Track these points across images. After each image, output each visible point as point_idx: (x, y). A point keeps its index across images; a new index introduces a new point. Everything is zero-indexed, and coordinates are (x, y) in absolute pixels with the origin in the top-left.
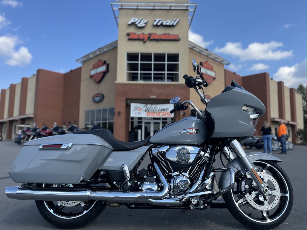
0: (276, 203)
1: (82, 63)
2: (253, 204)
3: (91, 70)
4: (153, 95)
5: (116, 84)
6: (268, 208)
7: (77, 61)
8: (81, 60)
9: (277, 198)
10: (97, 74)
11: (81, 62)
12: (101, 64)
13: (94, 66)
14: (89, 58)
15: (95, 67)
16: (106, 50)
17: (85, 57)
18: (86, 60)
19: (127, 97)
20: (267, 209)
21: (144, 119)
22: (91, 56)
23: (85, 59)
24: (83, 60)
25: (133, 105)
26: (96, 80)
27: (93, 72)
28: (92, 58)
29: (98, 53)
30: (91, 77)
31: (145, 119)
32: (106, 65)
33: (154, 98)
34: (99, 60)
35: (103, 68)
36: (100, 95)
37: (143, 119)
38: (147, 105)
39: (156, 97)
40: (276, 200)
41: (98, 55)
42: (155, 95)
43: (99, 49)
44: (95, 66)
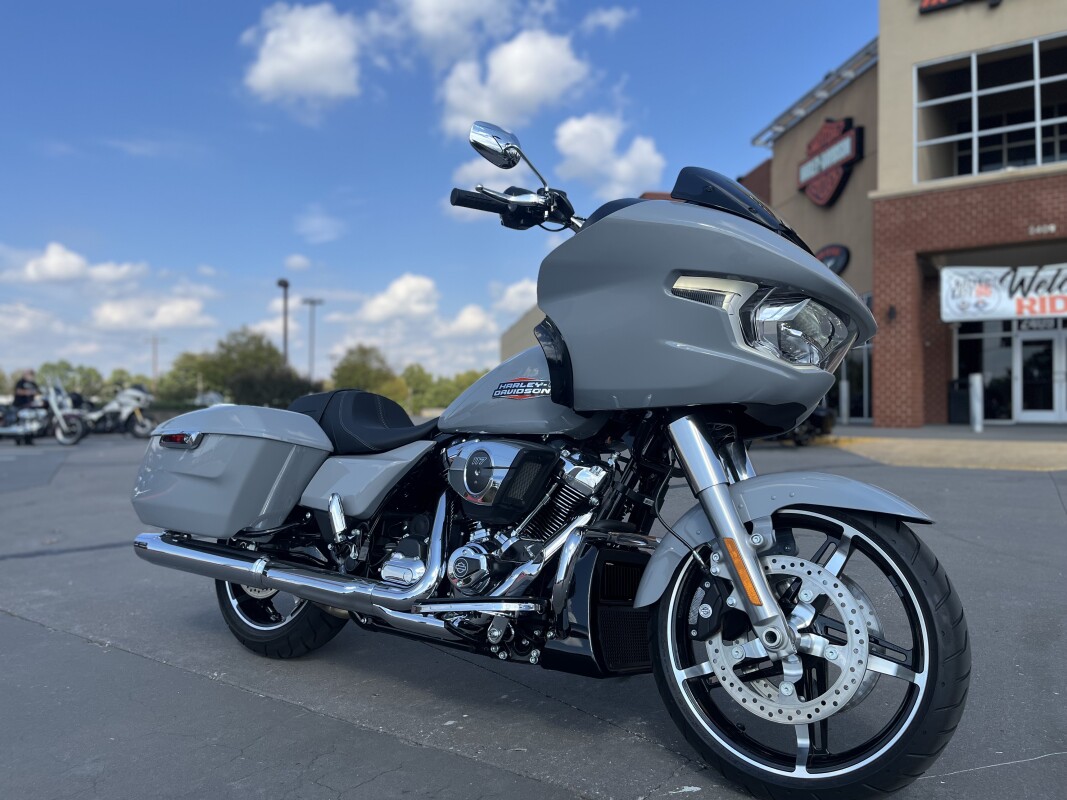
0: (835, 704)
1: (770, 144)
2: (732, 685)
3: (802, 164)
4: (1045, 222)
5: (876, 201)
6: (793, 713)
7: (754, 141)
8: (769, 135)
9: (847, 682)
10: (823, 174)
11: (767, 142)
12: (835, 133)
13: (809, 147)
14: (792, 122)
15: (815, 150)
16: (850, 74)
17: (777, 122)
18: (785, 132)
19: (920, 248)
20: (790, 718)
21: (1019, 328)
22: (801, 112)
23: (780, 129)
24: (775, 133)
25: (949, 277)
26: (818, 197)
27: (808, 172)
28: (803, 120)
29: (823, 95)
30: (803, 189)
31: (1023, 326)
32: (852, 132)
33: (1049, 234)
34: (829, 121)
35: (843, 149)
36: (836, 252)
37: (1015, 325)
38: (1015, 270)
39: (1058, 229)
40: (841, 689)
41: (826, 102)
42: (1054, 220)
43: (827, 77)
44: (815, 148)
